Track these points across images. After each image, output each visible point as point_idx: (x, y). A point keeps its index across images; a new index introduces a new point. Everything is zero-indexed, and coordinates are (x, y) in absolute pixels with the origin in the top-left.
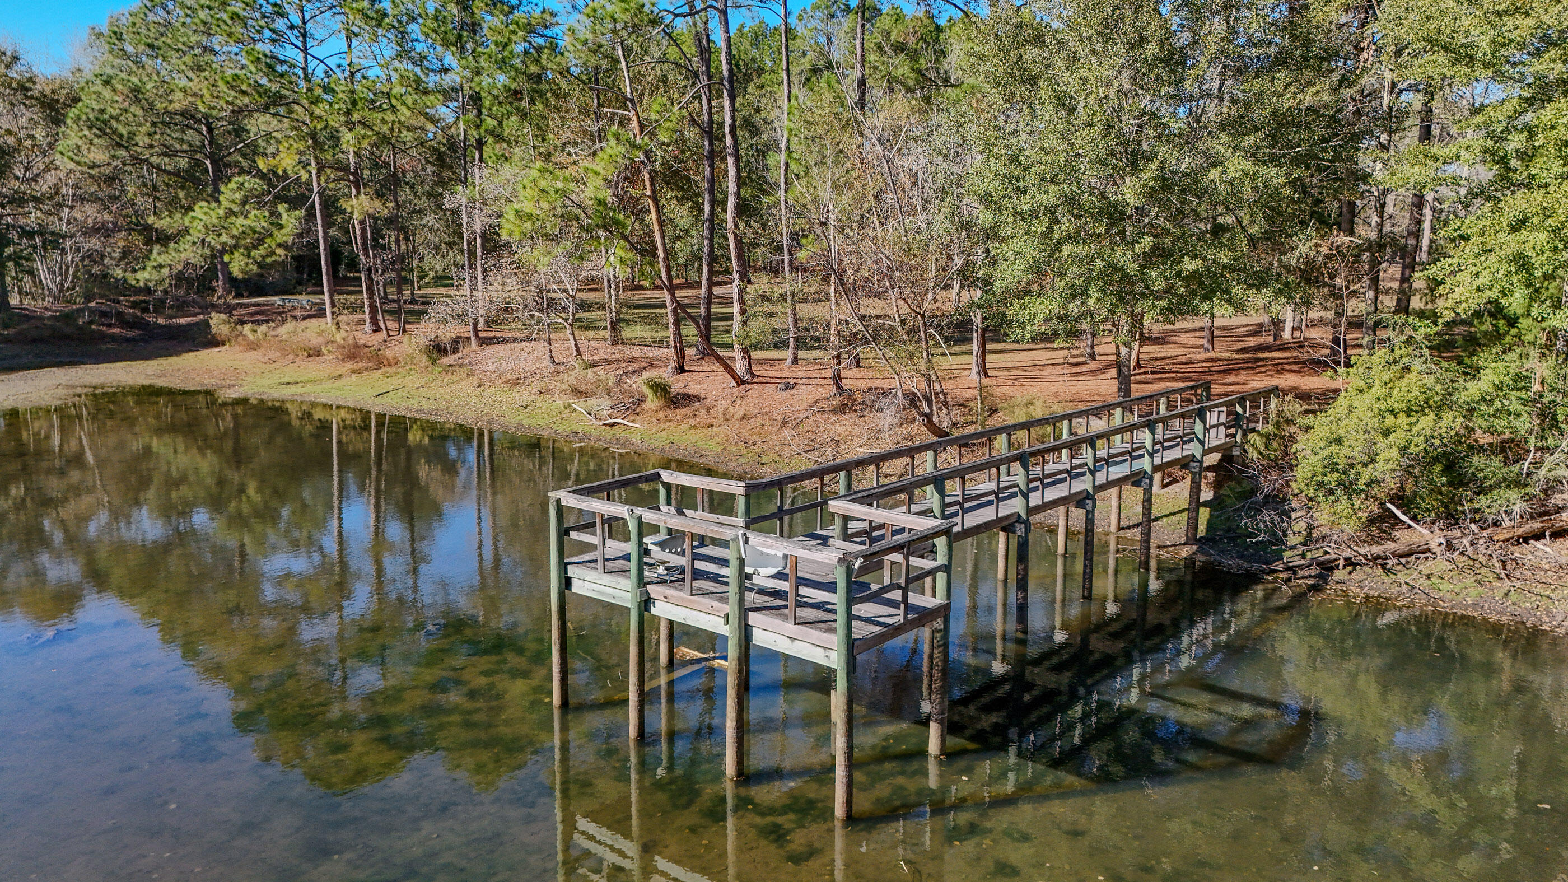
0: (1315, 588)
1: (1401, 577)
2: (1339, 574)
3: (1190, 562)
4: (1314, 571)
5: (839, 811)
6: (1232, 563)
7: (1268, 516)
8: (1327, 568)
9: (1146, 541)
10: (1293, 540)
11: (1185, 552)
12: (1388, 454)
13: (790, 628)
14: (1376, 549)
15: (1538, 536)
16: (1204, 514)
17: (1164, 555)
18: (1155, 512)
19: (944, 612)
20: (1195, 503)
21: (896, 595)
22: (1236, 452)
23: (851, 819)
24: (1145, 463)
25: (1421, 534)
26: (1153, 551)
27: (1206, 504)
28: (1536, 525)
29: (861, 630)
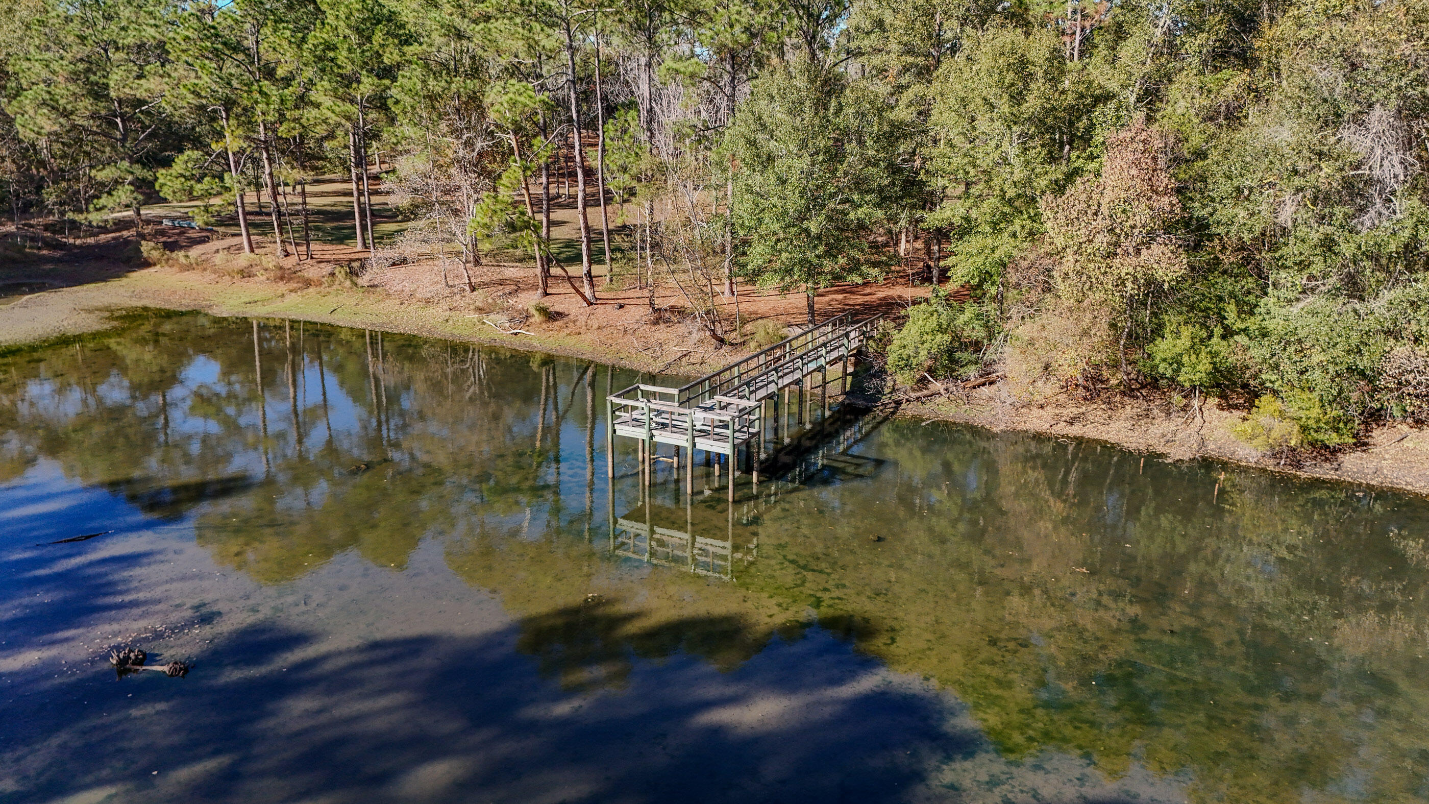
0: (893, 413)
1: (927, 406)
2: (903, 406)
3: (842, 403)
4: (893, 405)
5: (730, 499)
6: (861, 403)
7: (875, 381)
8: (898, 403)
9: (824, 393)
10: (887, 391)
11: (840, 399)
12: (923, 354)
13: (711, 442)
14: (919, 394)
15: (984, 384)
16: (849, 379)
17: (832, 401)
18: (828, 379)
19: (759, 433)
20: (845, 374)
21: (745, 429)
22: (864, 349)
23: (734, 502)
24: (822, 361)
25: (937, 386)
26: (827, 400)
27: (850, 374)
28: (983, 380)
29: (737, 441)
